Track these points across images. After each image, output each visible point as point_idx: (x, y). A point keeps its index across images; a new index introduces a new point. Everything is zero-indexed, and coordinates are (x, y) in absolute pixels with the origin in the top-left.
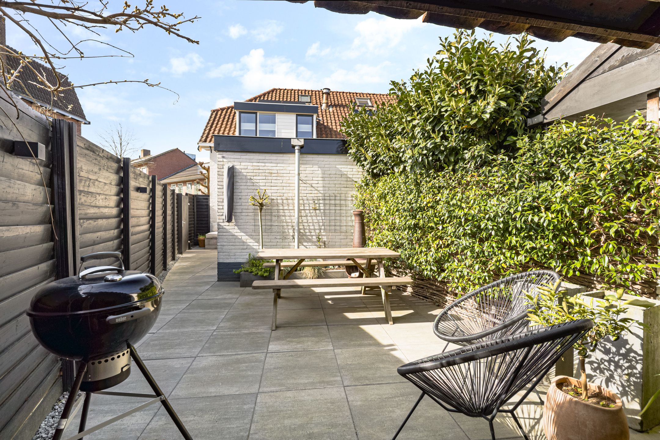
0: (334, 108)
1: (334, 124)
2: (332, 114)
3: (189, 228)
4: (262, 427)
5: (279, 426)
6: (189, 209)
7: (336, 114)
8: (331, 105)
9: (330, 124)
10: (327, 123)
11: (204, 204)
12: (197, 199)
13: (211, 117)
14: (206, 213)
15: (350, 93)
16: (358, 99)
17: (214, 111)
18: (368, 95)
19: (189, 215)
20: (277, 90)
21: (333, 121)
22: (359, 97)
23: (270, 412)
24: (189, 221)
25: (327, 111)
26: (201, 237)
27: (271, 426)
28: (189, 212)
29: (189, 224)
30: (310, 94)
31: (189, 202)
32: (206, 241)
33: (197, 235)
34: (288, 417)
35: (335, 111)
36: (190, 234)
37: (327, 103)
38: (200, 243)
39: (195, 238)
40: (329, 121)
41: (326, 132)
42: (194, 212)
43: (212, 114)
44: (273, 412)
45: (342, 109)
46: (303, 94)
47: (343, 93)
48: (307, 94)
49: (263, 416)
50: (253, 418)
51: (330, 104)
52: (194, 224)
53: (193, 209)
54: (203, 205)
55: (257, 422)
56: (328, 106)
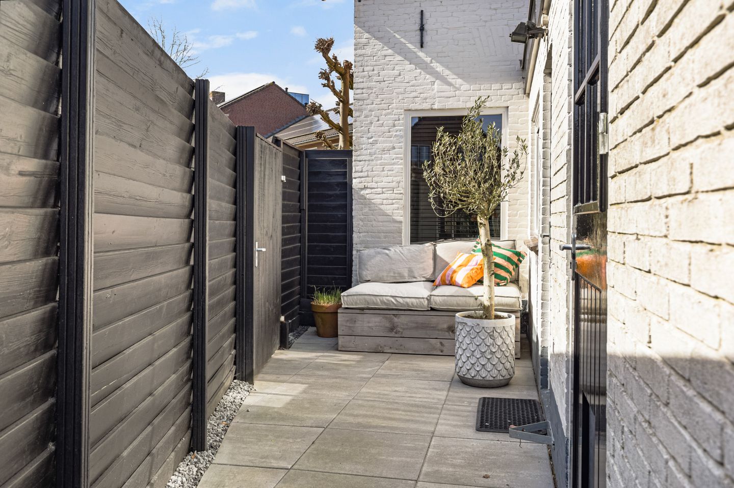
3: (284, 265)
6: (285, 196)
11: (334, 180)
12: (312, 164)
14: (340, 214)
19: (285, 220)
24: (285, 242)
26: (324, 302)
28: (285, 208)
29: (284, 254)
31: (285, 171)
32: (341, 318)
33: (311, 291)
36: (284, 288)
38: (319, 320)
39: (304, 300)
42: (301, 210)
52: (300, 251)
53: (300, 200)
54: (329, 186)
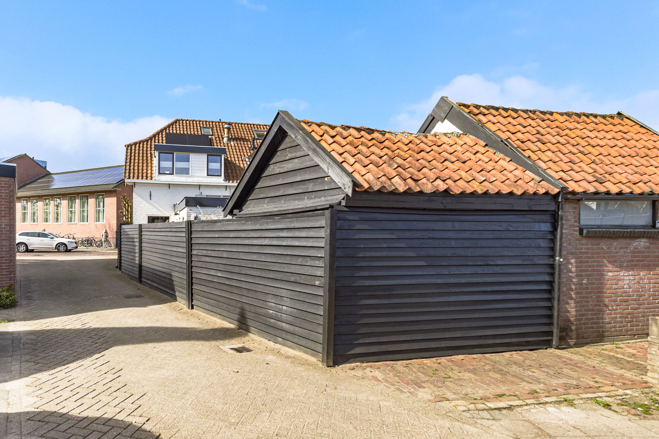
0: (235, 142)
1: (236, 159)
2: (233, 148)
7: (237, 148)
8: (232, 138)
9: (233, 159)
10: (231, 158)
13: (127, 152)
15: (248, 124)
16: (256, 131)
17: (128, 146)
18: (265, 127)
20: (179, 120)
21: (236, 156)
22: (256, 129)
25: (229, 145)
30: (211, 126)
35: (236, 145)
37: (228, 137)
40: (232, 156)
41: (231, 167)
43: (127, 149)
45: (242, 143)
46: (205, 126)
47: (242, 124)
48: (208, 126)
51: (230, 137)
56: (229, 139)
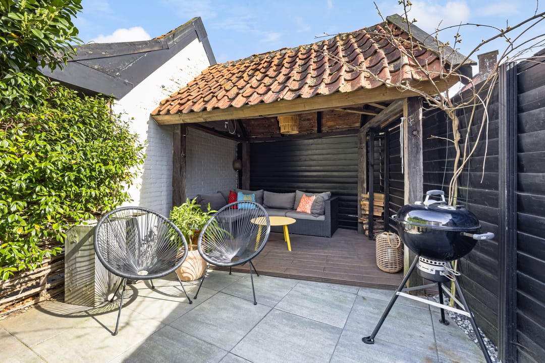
4: (324, 348)
5: (311, 343)
23: (313, 358)
27: (317, 345)
34: (300, 346)
44: (311, 357)
49: (321, 357)
50: (330, 360)
55: (328, 353)
